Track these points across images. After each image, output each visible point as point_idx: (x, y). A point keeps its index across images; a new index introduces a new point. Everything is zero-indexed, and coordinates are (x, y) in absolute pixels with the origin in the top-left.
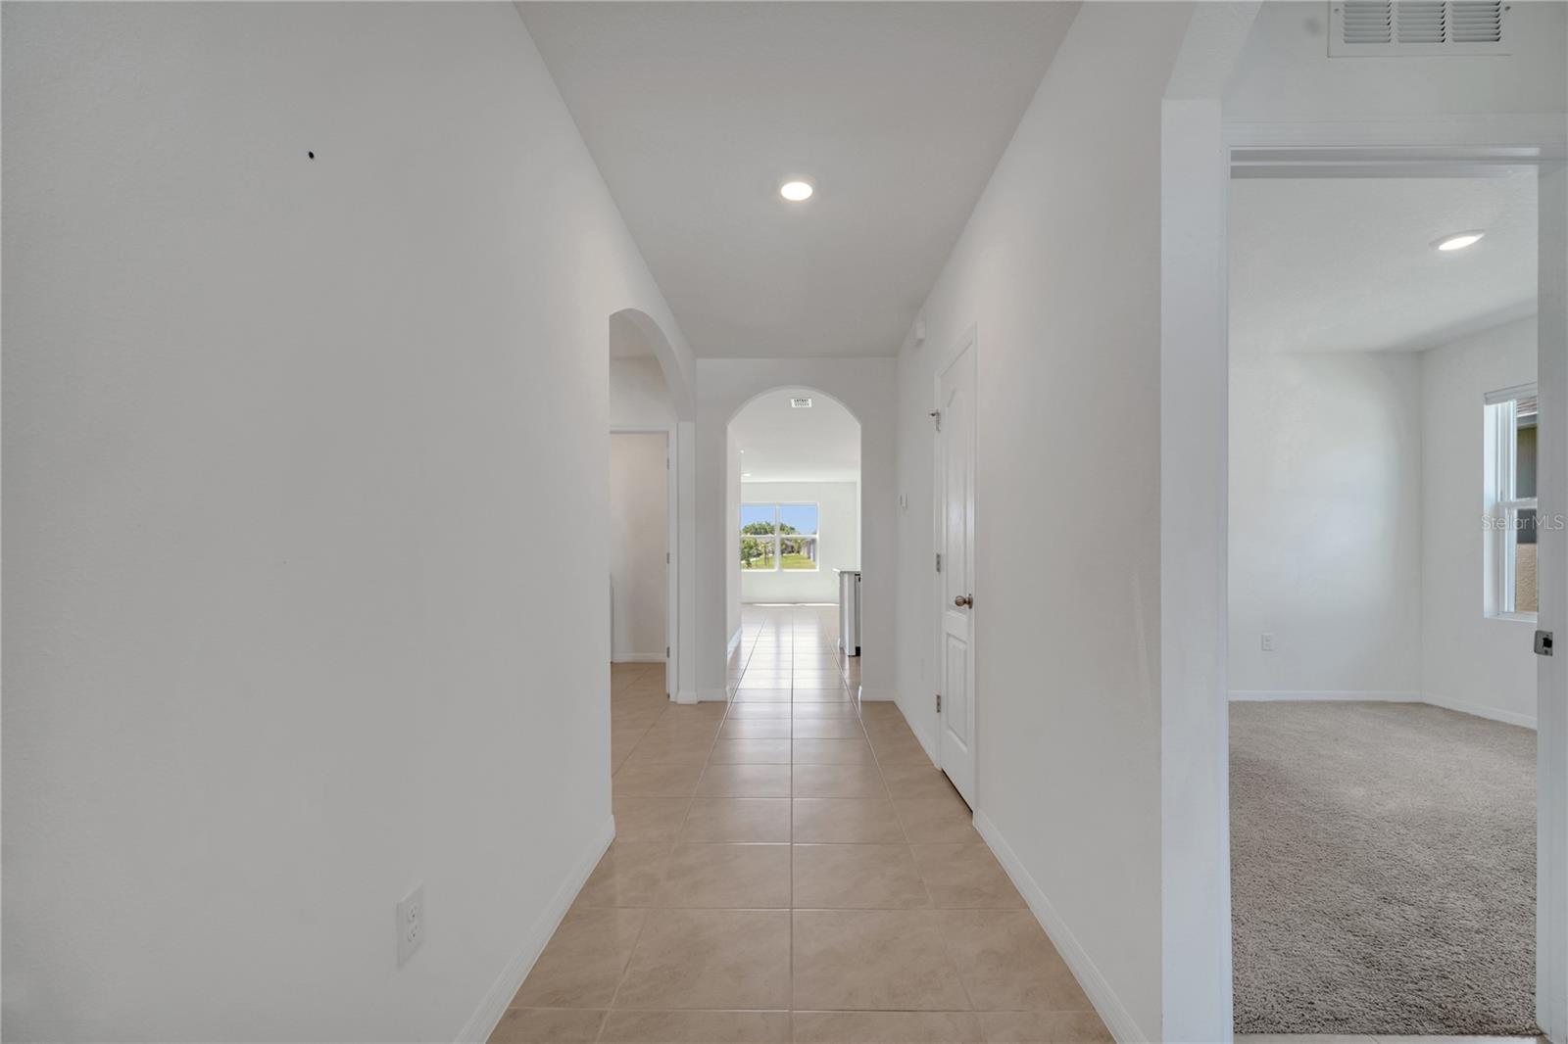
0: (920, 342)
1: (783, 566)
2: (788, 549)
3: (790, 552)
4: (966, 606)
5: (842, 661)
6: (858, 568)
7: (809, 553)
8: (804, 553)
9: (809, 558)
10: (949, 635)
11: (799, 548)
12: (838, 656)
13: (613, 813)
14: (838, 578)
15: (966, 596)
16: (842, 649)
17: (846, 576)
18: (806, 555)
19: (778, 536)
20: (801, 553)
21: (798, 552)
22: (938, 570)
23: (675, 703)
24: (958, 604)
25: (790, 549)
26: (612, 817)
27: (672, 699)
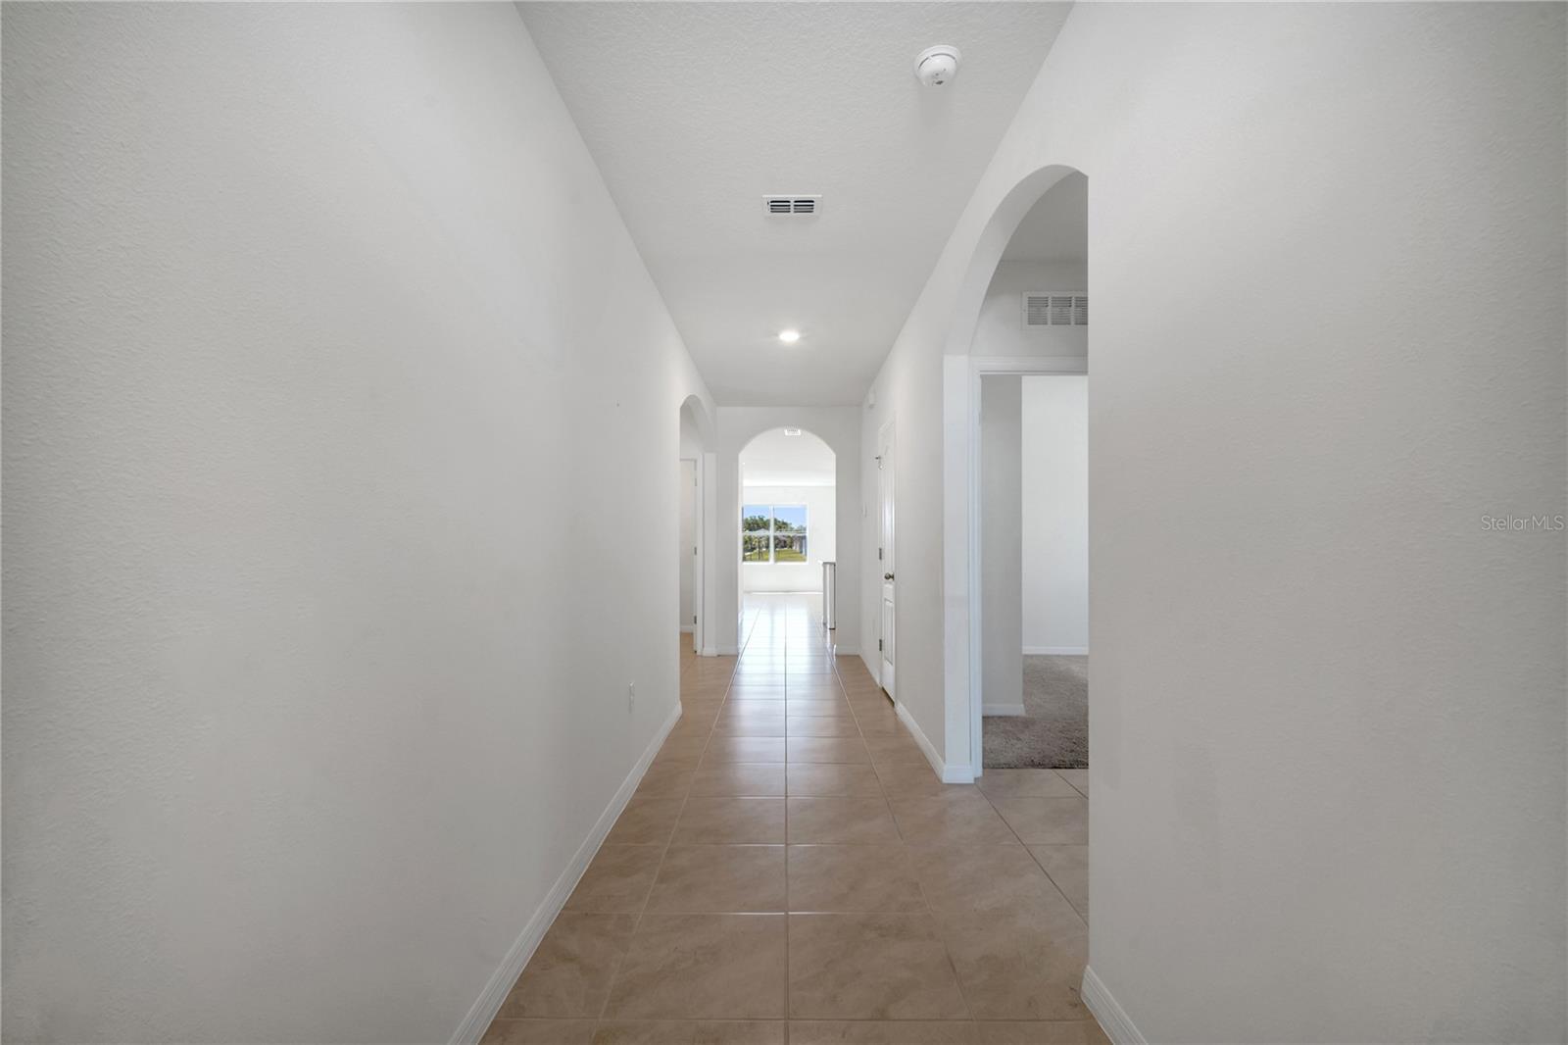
0: (871, 407)
1: (777, 560)
2: (781, 544)
3: (782, 547)
4: (891, 580)
5: (826, 632)
6: (834, 560)
7: (801, 547)
8: (796, 548)
9: (801, 552)
10: (886, 600)
11: (792, 542)
12: (822, 629)
13: (681, 699)
14: (822, 568)
15: (891, 574)
16: (825, 624)
17: (828, 566)
18: (798, 549)
19: (771, 533)
20: (794, 548)
21: (791, 547)
22: (880, 558)
23: (701, 656)
24: (886, 578)
25: (782, 544)
26: (680, 703)
27: (698, 653)
